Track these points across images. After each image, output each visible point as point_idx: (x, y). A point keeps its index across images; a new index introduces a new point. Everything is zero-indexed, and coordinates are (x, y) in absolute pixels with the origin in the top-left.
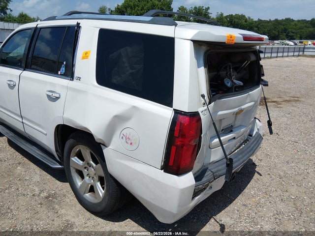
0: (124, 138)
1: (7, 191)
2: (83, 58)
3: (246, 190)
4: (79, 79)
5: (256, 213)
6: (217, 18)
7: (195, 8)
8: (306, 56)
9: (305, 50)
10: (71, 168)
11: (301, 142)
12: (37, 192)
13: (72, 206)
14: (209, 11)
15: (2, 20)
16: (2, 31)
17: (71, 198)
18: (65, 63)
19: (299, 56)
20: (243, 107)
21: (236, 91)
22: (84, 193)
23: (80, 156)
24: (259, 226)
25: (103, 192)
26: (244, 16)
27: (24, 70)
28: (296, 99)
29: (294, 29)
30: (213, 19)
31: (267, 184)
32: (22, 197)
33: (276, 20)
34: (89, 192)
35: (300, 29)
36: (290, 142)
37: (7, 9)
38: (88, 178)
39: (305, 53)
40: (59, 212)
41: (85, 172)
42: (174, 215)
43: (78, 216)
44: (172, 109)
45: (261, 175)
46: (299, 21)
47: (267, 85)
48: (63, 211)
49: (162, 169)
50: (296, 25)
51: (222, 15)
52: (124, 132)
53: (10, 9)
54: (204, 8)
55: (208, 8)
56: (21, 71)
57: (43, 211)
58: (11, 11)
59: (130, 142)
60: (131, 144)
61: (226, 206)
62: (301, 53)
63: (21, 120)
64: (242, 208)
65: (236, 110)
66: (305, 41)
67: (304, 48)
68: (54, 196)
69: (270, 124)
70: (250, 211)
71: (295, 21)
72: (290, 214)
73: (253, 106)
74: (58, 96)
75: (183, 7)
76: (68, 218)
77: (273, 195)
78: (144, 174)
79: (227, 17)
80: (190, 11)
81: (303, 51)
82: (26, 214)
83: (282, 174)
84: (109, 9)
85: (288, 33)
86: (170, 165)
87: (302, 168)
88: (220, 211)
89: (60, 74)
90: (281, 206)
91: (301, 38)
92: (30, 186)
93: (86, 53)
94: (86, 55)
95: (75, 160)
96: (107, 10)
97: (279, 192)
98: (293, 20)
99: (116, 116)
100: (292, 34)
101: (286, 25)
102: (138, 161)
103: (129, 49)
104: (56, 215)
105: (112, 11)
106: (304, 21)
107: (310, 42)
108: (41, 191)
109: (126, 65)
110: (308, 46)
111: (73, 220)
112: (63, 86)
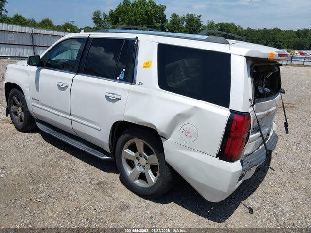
0: (184, 132)
1: (60, 179)
2: (145, 67)
3: (264, 182)
4: (142, 84)
5: (276, 199)
6: (208, 26)
7: (188, 15)
8: (293, 65)
9: (293, 59)
10: (123, 159)
11: (303, 143)
12: (88, 180)
13: (122, 191)
14: (200, 19)
15: (2, 21)
16: (6, 32)
17: (119, 185)
18: (124, 70)
19: (287, 64)
20: (271, 110)
21: (267, 97)
22: (135, 180)
23: (133, 148)
24: (280, 209)
25: (155, 178)
26: (234, 25)
27: (77, 74)
28: (291, 105)
29: (282, 38)
30: (205, 26)
31: (281, 177)
32: (76, 184)
33: (265, 30)
34: (139, 179)
35: (287, 38)
36: (294, 143)
37: (3, 10)
38: (138, 167)
39: (293, 62)
40: (113, 196)
41: (136, 162)
42: (224, 194)
43: (130, 199)
44: (229, 109)
45: (273, 170)
46: (286, 31)
47: (284, 93)
48: (116, 195)
49: (216, 157)
50: (283, 35)
51: (213, 23)
52: (184, 127)
53: (5, 10)
54: (196, 16)
55: (200, 16)
56: (73, 75)
57: (99, 195)
58: (6, 12)
59: (189, 135)
60: (190, 137)
61: (251, 194)
62: (289, 62)
63: (70, 118)
64: (265, 195)
65: (265, 112)
66: (292, 50)
67: (292, 57)
68: (104, 183)
69: (286, 125)
70: (271, 198)
71: (283, 31)
72: (304, 200)
73: (275, 110)
74: (119, 97)
75: (176, 14)
76: (123, 200)
77: (287, 185)
78: (200, 161)
79: (217, 25)
80: (183, 18)
81: (291, 61)
82: (85, 197)
83: (291, 169)
84: (104, 14)
85: (276, 42)
86: (225, 153)
87: (308, 165)
88: (246, 197)
89: (119, 79)
90: (295, 194)
91: (288, 48)
92: (80, 175)
93: (147, 63)
94: (147, 65)
95: (128, 151)
96: (102, 14)
97: (292, 183)
98: (280, 30)
99: (179, 115)
100: (279, 43)
101: (274, 34)
102: (195, 150)
103: (186, 61)
104: (111, 198)
105: (106, 15)
106: (290, 32)
107: (297, 52)
108: (92, 179)
109: (182, 73)
110: (295, 56)
111: (127, 202)
112: (124, 90)
